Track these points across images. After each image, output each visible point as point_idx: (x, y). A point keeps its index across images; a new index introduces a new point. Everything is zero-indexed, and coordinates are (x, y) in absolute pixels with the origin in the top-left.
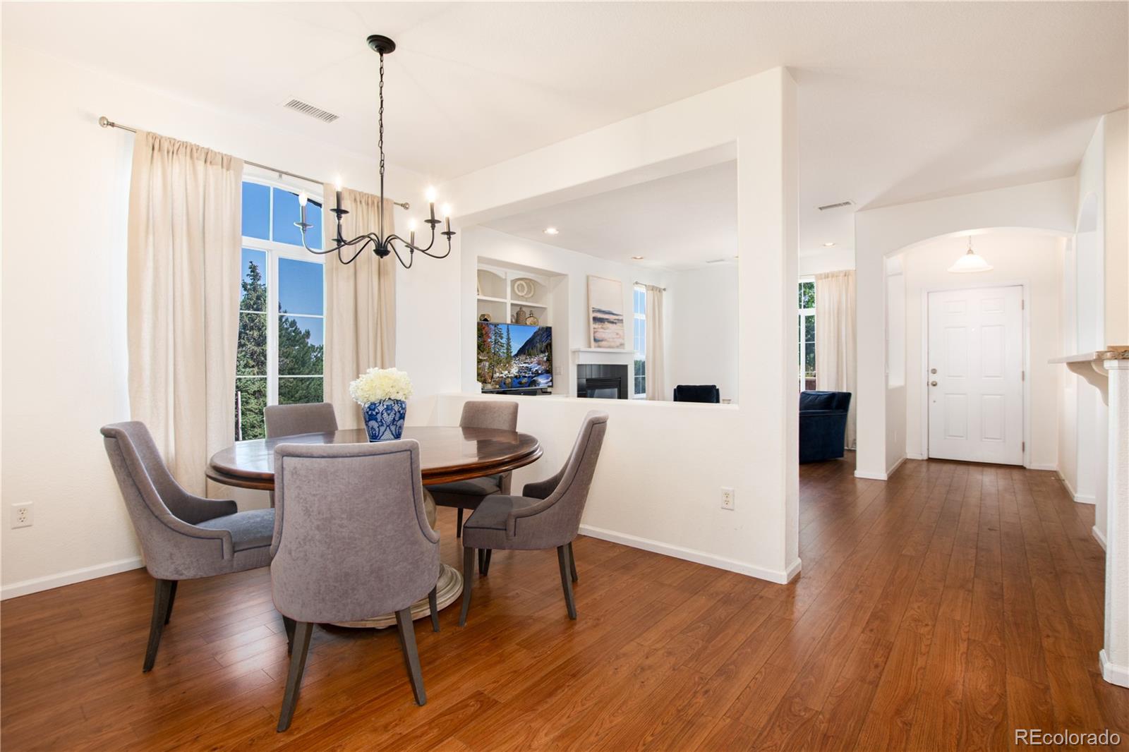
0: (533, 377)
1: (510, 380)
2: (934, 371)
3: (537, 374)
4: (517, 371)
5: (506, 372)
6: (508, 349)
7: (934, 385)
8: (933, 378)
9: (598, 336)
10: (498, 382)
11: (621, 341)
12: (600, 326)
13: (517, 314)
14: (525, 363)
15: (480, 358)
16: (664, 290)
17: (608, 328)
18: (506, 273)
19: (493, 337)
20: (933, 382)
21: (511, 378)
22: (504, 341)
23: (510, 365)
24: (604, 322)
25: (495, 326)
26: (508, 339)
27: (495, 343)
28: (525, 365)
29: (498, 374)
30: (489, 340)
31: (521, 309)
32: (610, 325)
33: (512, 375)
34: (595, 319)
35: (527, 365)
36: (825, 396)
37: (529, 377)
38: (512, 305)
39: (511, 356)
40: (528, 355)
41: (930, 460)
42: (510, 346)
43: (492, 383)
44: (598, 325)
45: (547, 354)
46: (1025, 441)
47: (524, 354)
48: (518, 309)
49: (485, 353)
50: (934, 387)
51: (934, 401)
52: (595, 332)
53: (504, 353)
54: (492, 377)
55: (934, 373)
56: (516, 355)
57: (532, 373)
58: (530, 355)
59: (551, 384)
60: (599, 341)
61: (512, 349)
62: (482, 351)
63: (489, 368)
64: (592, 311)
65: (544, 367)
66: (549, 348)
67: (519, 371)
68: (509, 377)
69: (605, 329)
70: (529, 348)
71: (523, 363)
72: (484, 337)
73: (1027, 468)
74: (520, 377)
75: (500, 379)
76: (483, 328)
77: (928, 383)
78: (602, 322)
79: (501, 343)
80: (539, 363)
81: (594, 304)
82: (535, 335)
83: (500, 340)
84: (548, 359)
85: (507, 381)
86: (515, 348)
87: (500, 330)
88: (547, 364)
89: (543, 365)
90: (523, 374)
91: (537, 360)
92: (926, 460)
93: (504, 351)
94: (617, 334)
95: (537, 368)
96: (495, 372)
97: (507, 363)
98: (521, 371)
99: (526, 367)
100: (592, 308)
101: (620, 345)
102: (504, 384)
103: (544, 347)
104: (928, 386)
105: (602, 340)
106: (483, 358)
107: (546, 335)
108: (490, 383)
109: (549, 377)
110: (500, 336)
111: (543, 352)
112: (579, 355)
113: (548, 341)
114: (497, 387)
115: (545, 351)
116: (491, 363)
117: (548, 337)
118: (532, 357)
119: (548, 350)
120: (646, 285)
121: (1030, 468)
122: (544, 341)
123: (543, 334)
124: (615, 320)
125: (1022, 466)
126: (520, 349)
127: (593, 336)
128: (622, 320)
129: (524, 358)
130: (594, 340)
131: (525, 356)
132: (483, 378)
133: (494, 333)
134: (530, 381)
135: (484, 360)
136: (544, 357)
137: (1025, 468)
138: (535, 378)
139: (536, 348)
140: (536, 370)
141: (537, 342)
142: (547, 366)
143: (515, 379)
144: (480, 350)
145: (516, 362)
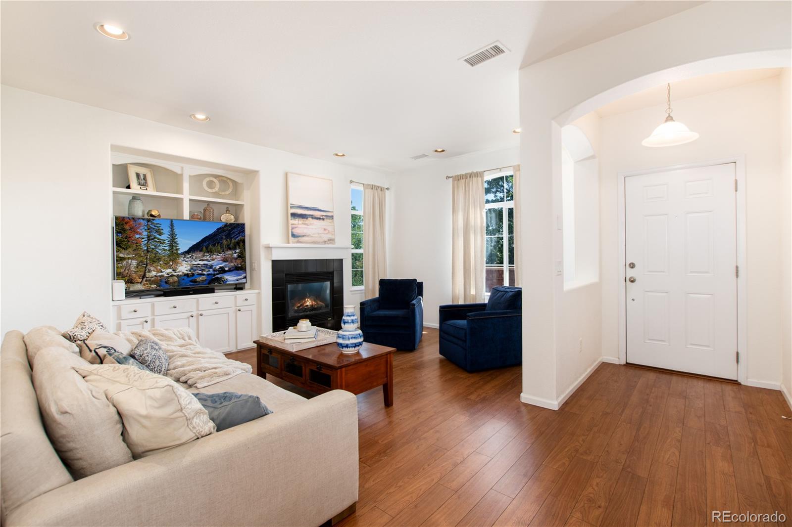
0: (214, 275)
1: (176, 279)
2: (632, 266)
3: (222, 271)
4: (189, 268)
5: (170, 270)
6: (171, 246)
7: (632, 281)
8: (631, 273)
9: (296, 231)
10: (153, 281)
11: (330, 236)
12: (300, 222)
13: (204, 210)
14: (203, 260)
15: (122, 255)
16: (387, 189)
17: (311, 224)
18: (182, 168)
19: (145, 233)
20: (631, 278)
21: (178, 276)
22: (165, 237)
23: (177, 263)
24: (307, 218)
25: (148, 221)
26: (173, 236)
27: (149, 240)
28: (202, 263)
29: (154, 273)
30: (137, 236)
31: (208, 205)
32: (315, 221)
33: (180, 274)
34: (293, 215)
35: (205, 262)
36: (511, 294)
37: (208, 275)
38: (190, 200)
39: (177, 254)
40: (208, 252)
41: (628, 365)
42: (176, 242)
43: (144, 282)
44: (297, 221)
45: (238, 251)
46: (739, 351)
47: (201, 251)
48: (205, 205)
49: (129, 250)
50: (632, 283)
51: (633, 300)
52: (293, 228)
53: (164, 250)
54: (144, 276)
55: (632, 268)
56: (188, 252)
57: (214, 271)
58: (211, 252)
59: (244, 281)
60: (299, 236)
61: (180, 246)
62: (123, 249)
63: (137, 267)
64: (291, 207)
65: (232, 264)
66: (241, 244)
67: (192, 269)
68: (174, 276)
69: (307, 225)
70: (209, 244)
71: (199, 260)
72: (128, 232)
73: (742, 384)
74: (193, 275)
75: (159, 278)
76: (126, 223)
77: (626, 278)
78: (303, 218)
79: (159, 239)
80: (225, 260)
81: (294, 200)
82: (220, 231)
83: (158, 236)
84: (239, 256)
85: (171, 280)
86: (184, 245)
87: (158, 225)
88: (239, 261)
89: (232, 262)
90: (200, 272)
91: (222, 257)
92: (624, 365)
93: (166, 248)
94: (325, 230)
95: (221, 266)
96: (150, 271)
97: (170, 260)
98: (195, 268)
99: (204, 264)
100: (291, 204)
101: (329, 240)
102: (166, 283)
103: (232, 245)
104: (626, 281)
105: (303, 236)
106: (125, 256)
107: (236, 231)
108: (141, 283)
109: (242, 274)
110: (157, 232)
111: (230, 249)
112: (274, 251)
113: (239, 238)
114: (154, 286)
115: (235, 248)
116: (141, 262)
117: (239, 233)
118: (213, 254)
119: (240, 246)
120: (363, 184)
121: (744, 384)
122: (232, 238)
123: (230, 231)
124: (322, 216)
125: (737, 381)
126: (193, 245)
127: (292, 232)
128: (333, 216)
129: (200, 255)
130: (293, 236)
131: (202, 253)
132: (127, 279)
133: (146, 228)
134: (210, 278)
135: (129, 258)
136: (233, 254)
137: (739, 384)
138: (219, 276)
139: (222, 244)
140: (221, 268)
141: (222, 239)
142: (238, 263)
143: (185, 278)
144: (121, 247)
145: (187, 260)
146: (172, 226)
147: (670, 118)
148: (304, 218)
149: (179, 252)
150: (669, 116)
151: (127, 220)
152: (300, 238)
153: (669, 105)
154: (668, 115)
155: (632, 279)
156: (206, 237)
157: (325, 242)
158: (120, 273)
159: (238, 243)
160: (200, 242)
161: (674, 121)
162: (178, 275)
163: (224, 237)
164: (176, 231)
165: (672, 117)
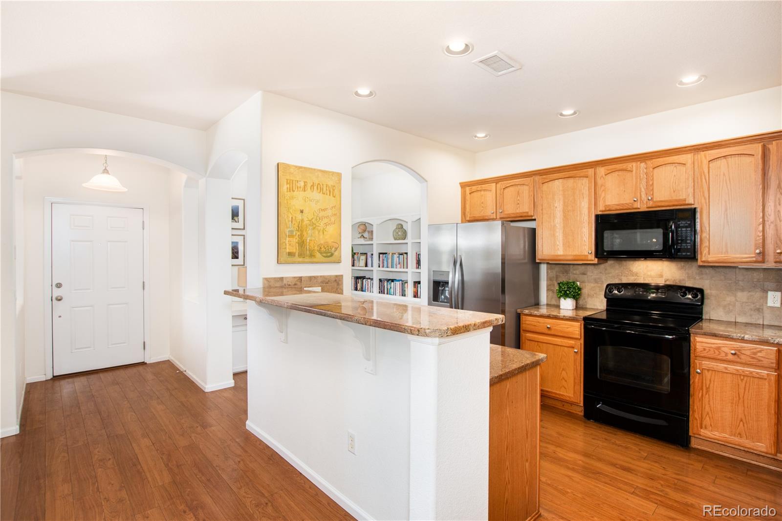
2: (59, 286)
7: (59, 300)
8: (57, 292)
20: (58, 296)
41: (55, 378)
46: (145, 341)
50: (59, 302)
51: (60, 317)
55: (59, 287)
73: (147, 363)
77: (52, 297)
92: (51, 379)
104: (52, 300)
121: (150, 362)
125: (144, 362)
137: (146, 363)
147: (106, 171)
150: (106, 169)
153: (106, 160)
154: (104, 168)
155: (59, 298)
161: (110, 174)
165: (108, 171)
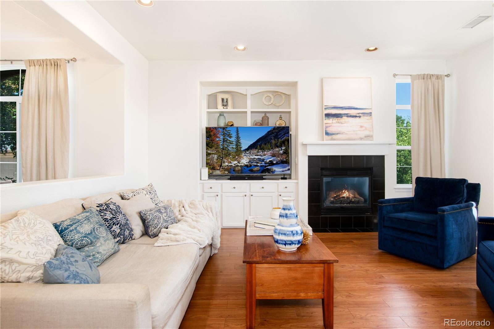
0: (266, 167)
1: (239, 168)
3: (271, 164)
4: (248, 161)
5: (236, 162)
6: (237, 145)
9: (330, 130)
10: (226, 169)
11: (367, 133)
12: (334, 121)
13: (262, 118)
14: (257, 155)
15: (209, 152)
16: (447, 76)
17: (345, 122)
18: (246, 90)
19: (222, 137)
22: (233, 139)
23: (240, 157)
24: (342, 117)
25: (224, 129)
26: (238, 138)
27: (224, 141)
28: (256, 157)
29: (226, 164)
30: (218, 139)
31: (265, 114)
32: (350, 119)
33: (242, 165)
34: (328, 115)
35: (259, 157)
38: (252, 112)
39: (240, 150)
40: (261, 149)
42: (240, 143)
43: (221, 169)
44: (330, 121)
45: (283, 148)
47: (256, 148)
48: (263, 115)
49: (213, 148)
52: (326, 127)
53: (233, 148)
54: (221, 166)
56: (247, 149)
57: (265, 163)
58: (263, 149)
59: (289, 172)
60: (333, 134)
61: (242, 145)
62: (210, 147)
63: (217, 159)
64: (325, 108)
65: (279, 159)
66: (286, 143)
67: (250, 161)
68: (238, 166)
69: (342, 123)
70: (262, 143)
71: (254, 155)
72: (213, 137)
74: (251, 166)
75: (230, 167)
76: (211, 131)
78: (337, 117)
79: (230, 141)
80: (273, 155)
81: (329, 102)
82: (270, 133)
83: (229, 139)
84: (284, 153)
85: (237, 169)
86: (245, 144)
87: (229, 132)
88: (284, 156)
89: (278, 157)
90: (255, 164)
91: (271, 153)
93: (234, 147)
94: (361, 127)
95: (270, 160)
96: (224, 162)
97: (236, 155)
98: (252, 161)
99: (258, 158)
100: (325, 106)
101: (365, 137)
102: (234, 170)
103: (278, 143)
105: (338, 134)
106: (211, 152)
107: (282, 133)
108: (219, 170)
109: (287, 166)
110: (228, 136)
111: (278, 147)
112: (308, 147)
113: (284, 138)
114: (226, 172)
115: (281, 146)
116: (219, 156)
117: (284, 134)
118: (265, 151)
119: (285, 144)
120: (411, 75)
122: (279, 138)
123: (277, 133)
124: (358, 114)
126: (251, 145)
127: (326, 131)
128: (371, 113)
129: (255, 151)
130: (327, 134)
131: (257, 150)
132: (211, 167)
133: (222, 134)
134: (262, 169)
135: (213, 154)
136: (279, 150)
138: (269, 167)
139: (271, 143)
140: (270, 161)
141: (271, 139)
142: (284, 158)
143: (246, 167)
144: (208, 146)
145: (247, 155)
146: (237, 131)
148: (339, 117)
149: (242, 149)
151: (212, 129)
152: (334, 136)
156: (260, 138)
157: (361, 139)
158: (208, 163)
159: (283, 142)
160: (255, 142)
162: (241, 166)
163: (273, 138)
164: (240, 135)
